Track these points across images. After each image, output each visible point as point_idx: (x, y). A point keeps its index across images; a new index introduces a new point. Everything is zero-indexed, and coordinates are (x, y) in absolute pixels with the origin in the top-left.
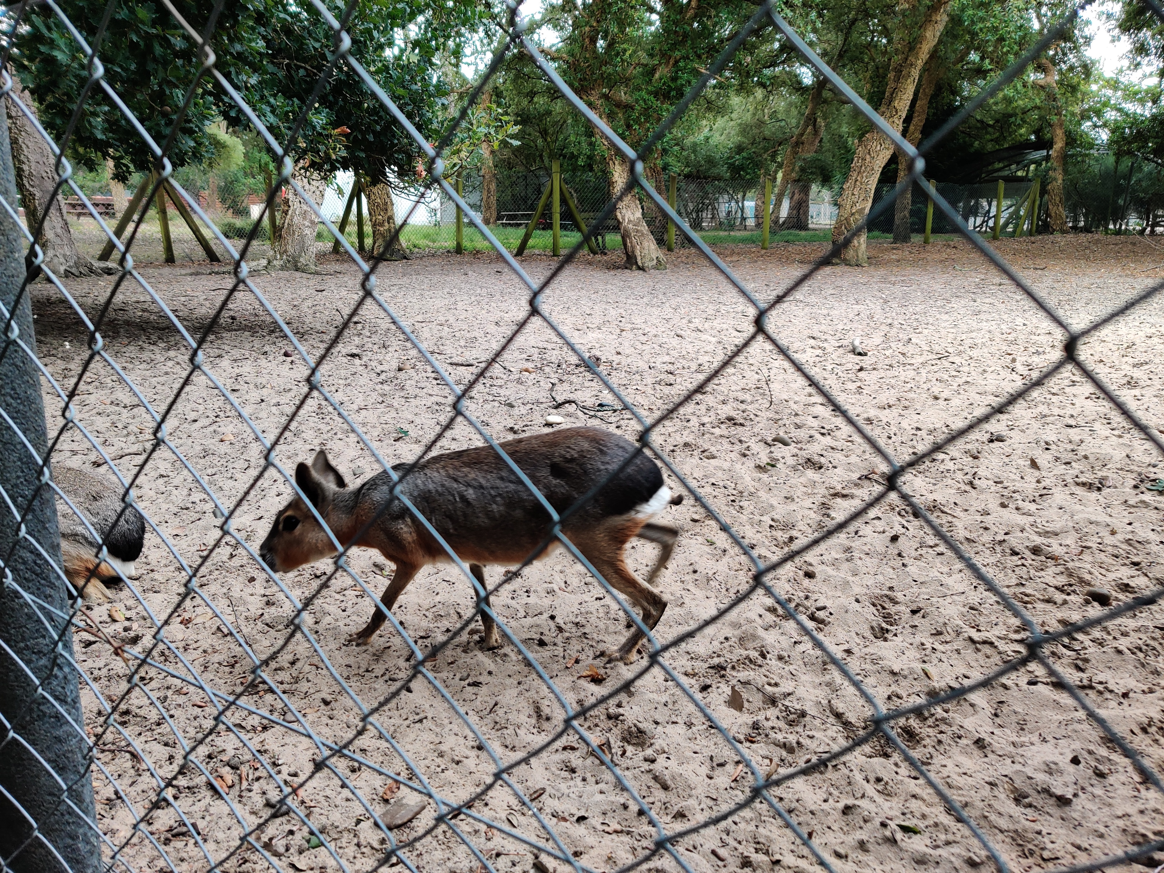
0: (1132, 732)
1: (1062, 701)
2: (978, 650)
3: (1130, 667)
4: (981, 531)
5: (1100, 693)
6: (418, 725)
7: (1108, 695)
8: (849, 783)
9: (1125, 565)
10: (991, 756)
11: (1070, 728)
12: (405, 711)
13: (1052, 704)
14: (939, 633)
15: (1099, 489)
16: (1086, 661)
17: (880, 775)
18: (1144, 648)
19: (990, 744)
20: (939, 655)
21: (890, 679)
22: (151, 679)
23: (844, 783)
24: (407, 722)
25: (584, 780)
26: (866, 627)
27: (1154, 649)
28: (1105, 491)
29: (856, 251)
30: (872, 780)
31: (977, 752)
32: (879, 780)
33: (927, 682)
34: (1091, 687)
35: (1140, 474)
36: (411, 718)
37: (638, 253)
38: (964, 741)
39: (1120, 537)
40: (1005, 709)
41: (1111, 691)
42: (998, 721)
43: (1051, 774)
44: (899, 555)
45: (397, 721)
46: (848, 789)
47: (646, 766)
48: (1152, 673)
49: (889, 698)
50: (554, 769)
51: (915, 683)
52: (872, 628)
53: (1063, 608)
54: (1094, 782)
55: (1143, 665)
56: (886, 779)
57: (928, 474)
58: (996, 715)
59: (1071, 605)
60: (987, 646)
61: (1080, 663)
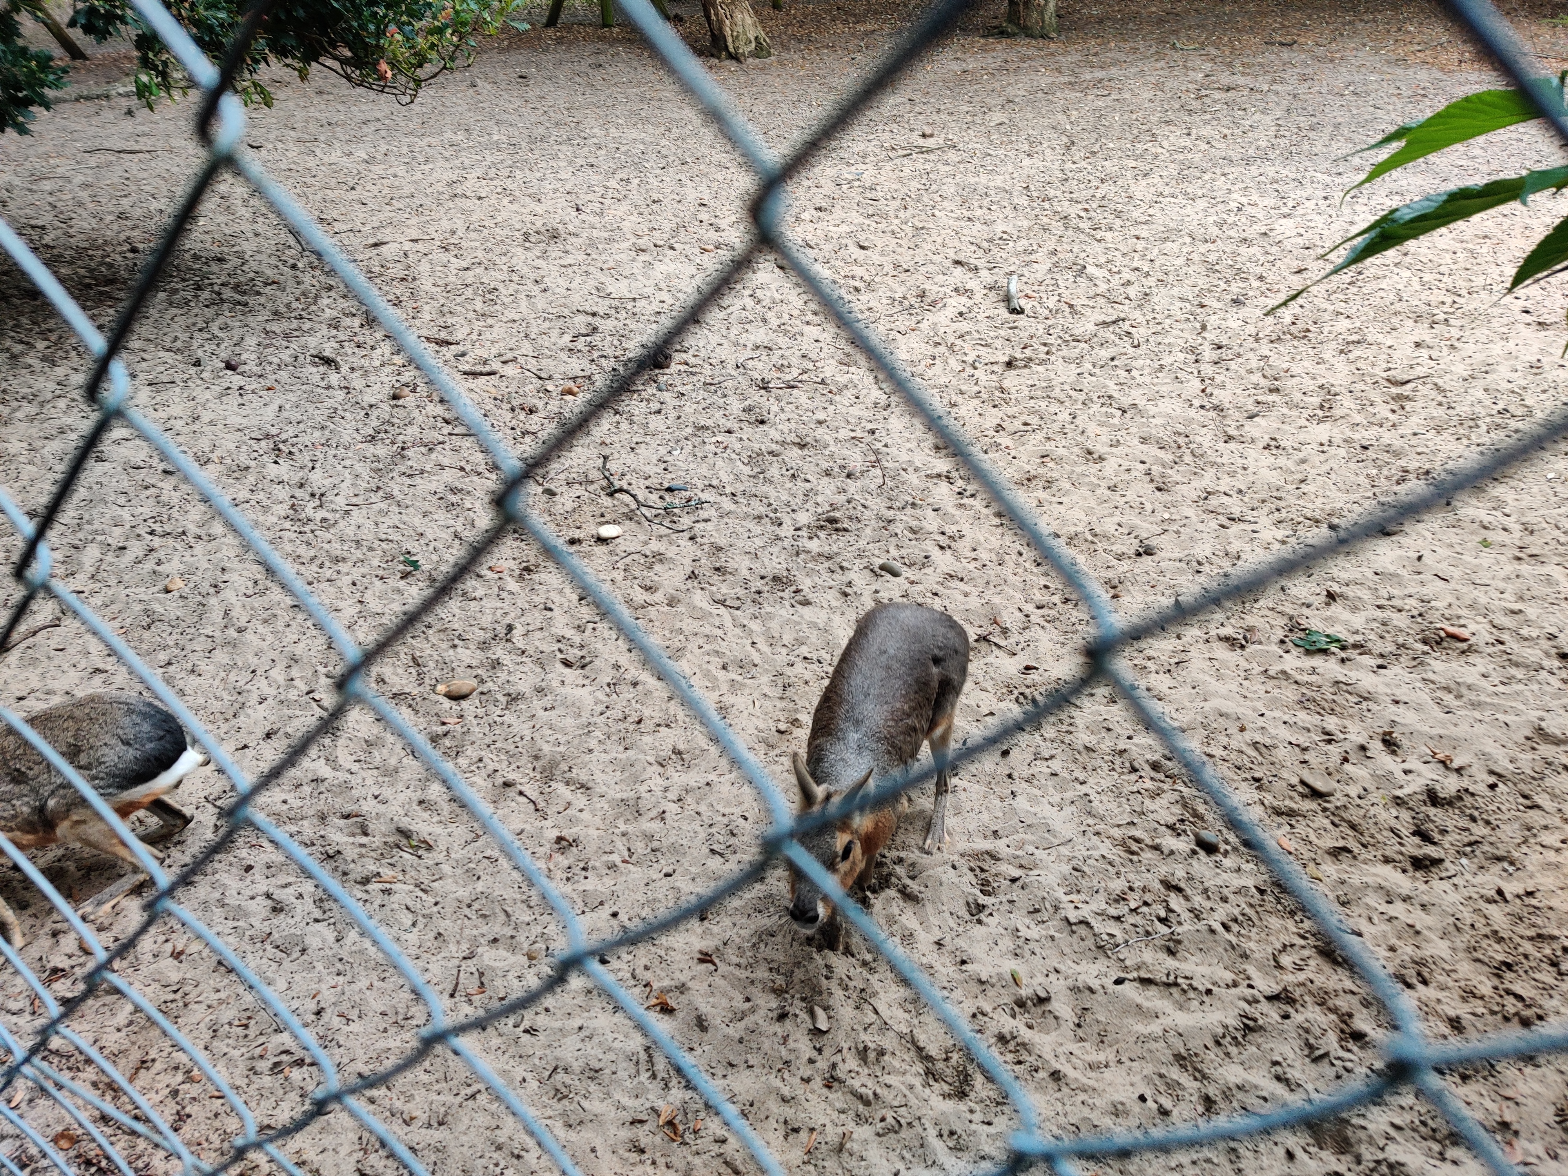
0: (1206, 1047)
1: (1146, 1004)
2: (1073, 932)
3: (1221, 950)
4: (1104, 733)
5: (1184, 991)
6: (471, 1103)
7: (1192, 994)
8: (922, 1146)
9: (1246, 779)
10: (1065, 1089)
11: (1146, 1046)
12: (455, 1082)
13: (1134, 1010)
14: (1037, 911)
15: (1242, 647)
16: (1179, 942)
17: (954, 1128)
18: (1240, 918)
19: (1065, 1076)
20: (1032, 945)
21: (976, 988)
22: (153, 1060)
23: (917, 1144)
24: (459, 1099)
25: (654, 1163)
26: (962, 902)
27: (1250, 919)
28: (1251, 648)
29: (1042, 14)
30: (946, 1133)
31: (1052, 1085)
32: (952, 1133)
33: (1014, 989)
34: (1176, 984)
35: (1291, 618)
36: (463, 1092)
37: (728, 32)
38: (1042, 1074)
39: (1248, 736)
40: (1089, 1017)
41: (1195, 989)
42: (1080, 1032)
43: (1117, 1116)
44: (1010, 776)
45: (449, 1098)
46: (920, 1151)
47: (716, 1149)
48: (1241, 956)
49: (974, 1016)
50: (621, 1152)
51: (1002, 991)
52: (968, 904)
53: (1169, 860)
54: (1158, 1121)
55: (1233, 948)
56: (959, 1131)
57: (1057, 623)
58: (1079, 1026)
59: (1177, 856)
60: (1083, 926)
61: (1171, 944)
